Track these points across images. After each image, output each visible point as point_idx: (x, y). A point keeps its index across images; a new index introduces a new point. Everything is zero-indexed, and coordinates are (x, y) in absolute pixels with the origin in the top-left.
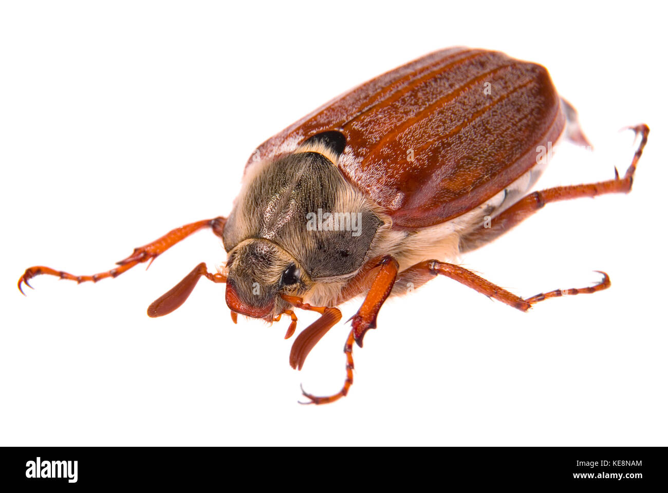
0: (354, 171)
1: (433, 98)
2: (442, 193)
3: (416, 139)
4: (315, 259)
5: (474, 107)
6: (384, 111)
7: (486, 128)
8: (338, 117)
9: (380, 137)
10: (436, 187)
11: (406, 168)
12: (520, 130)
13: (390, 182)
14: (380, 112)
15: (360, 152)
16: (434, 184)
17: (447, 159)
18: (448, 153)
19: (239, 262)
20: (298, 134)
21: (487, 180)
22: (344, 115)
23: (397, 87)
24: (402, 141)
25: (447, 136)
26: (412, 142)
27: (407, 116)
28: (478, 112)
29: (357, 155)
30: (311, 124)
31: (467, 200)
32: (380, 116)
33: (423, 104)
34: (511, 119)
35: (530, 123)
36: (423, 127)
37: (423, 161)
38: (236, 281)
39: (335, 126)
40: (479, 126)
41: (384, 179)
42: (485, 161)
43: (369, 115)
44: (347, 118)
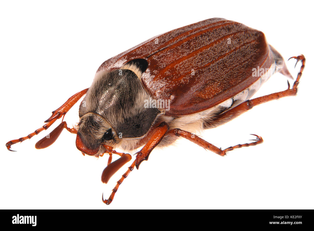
0: (149, 82)
1: (198, 46)
2: (195, 98)
3: (185, 68)
4: (122, 127)
5: (220, 53)
6: (171, 51)
7: (225, 65)
8: (147, 51)
9: (166, 65)
10: (192, 95)
11: (177, 83)
12: (243, 67)
13: (167, 90)
14: (169, 51)
15: (154, 72)
16: (191, 93)
17: (201, 80)
18: (201, 77)
19: (84, 124)
20: (124, 58)
21: (221, 93)
22: (150, 51)
23: (181, 38)
24: (177, 69)
25: (202, 68)
26: (183, 69)
27: (183, 55)
28: (221, 56)
29: (152, 74)
30: (133, 53)
31: (208, 103)
32: (168, 53)
33: (193, 49)
34: (240, 61)
35: (250, 63)
36: (190, 62)
37: (187, 80)
38: (82, 134)
39: (144, 56)
40: (221, 63)
41: (164, 88)
42: (222, 82)
43: (163, 53)
44: (151, 53)
